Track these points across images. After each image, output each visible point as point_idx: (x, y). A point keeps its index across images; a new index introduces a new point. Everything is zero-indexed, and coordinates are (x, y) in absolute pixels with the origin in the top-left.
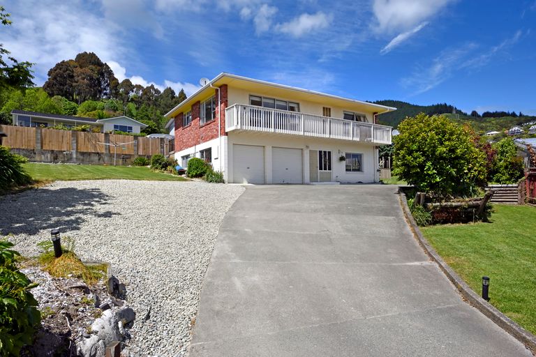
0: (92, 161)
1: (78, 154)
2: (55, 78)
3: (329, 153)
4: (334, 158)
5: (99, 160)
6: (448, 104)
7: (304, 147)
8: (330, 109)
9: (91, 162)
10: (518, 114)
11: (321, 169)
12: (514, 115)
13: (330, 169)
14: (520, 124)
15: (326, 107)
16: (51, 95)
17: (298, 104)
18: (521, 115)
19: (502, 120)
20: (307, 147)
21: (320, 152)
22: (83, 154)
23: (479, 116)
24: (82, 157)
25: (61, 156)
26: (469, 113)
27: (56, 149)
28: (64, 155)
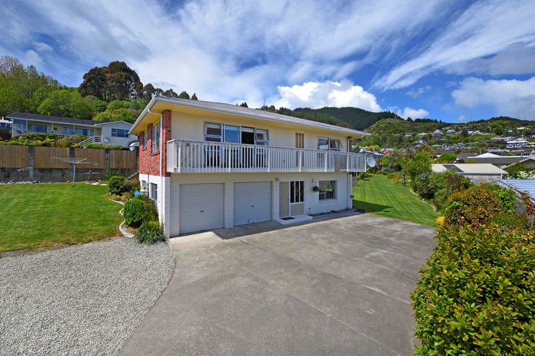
0: (54, 178)
1: (37, 171)
2: (89, 81)
3: (302, 183)
4: (307, 188)
5: (63, 175)
6: (391, 112)
7: (273, 180)
8: (303, 135)
9: (53, 180)
10: (439, 121)
11: (292, 201)
12: (436, 121)
13: (302, 200)
14: (440, 128)
15: (298, 132)
16: (84, 95)
17: (267, 131)
18: (440, 121)
19: (428, 125)
20: (277, 179)
21: (292, 183)
22: (42, 170)
23: (412, 121)
24: (41, 174)
25: (14, 174)
26: (406, 119)
27: (7, 166)
28: (18, 173)
